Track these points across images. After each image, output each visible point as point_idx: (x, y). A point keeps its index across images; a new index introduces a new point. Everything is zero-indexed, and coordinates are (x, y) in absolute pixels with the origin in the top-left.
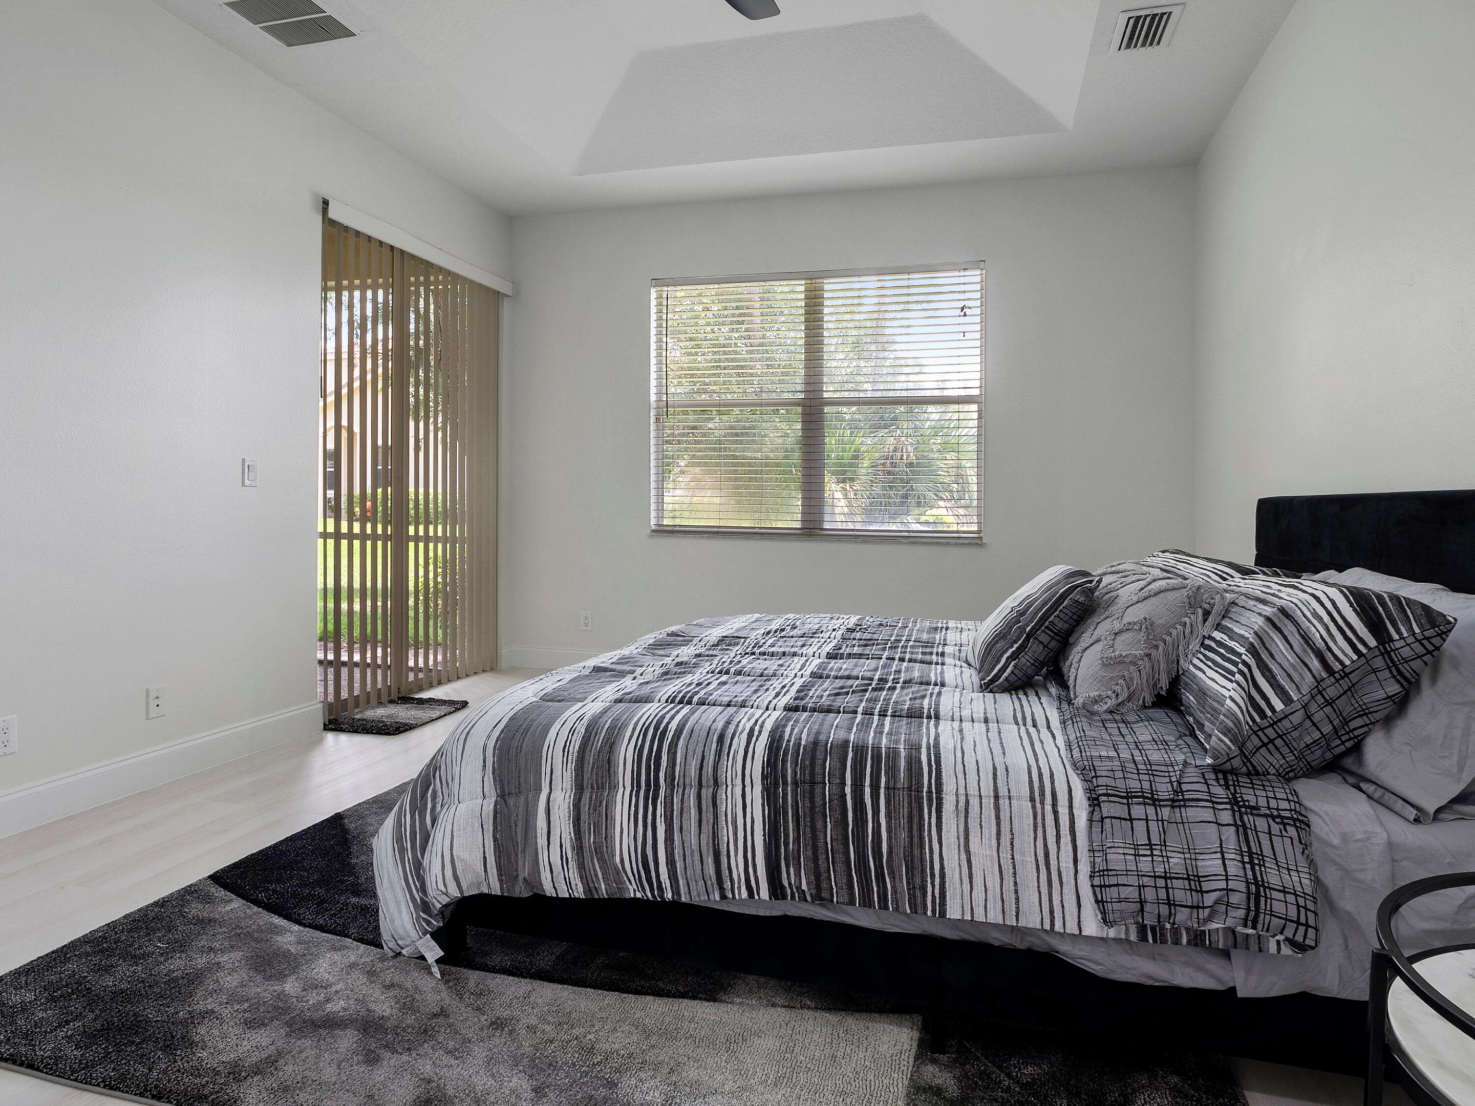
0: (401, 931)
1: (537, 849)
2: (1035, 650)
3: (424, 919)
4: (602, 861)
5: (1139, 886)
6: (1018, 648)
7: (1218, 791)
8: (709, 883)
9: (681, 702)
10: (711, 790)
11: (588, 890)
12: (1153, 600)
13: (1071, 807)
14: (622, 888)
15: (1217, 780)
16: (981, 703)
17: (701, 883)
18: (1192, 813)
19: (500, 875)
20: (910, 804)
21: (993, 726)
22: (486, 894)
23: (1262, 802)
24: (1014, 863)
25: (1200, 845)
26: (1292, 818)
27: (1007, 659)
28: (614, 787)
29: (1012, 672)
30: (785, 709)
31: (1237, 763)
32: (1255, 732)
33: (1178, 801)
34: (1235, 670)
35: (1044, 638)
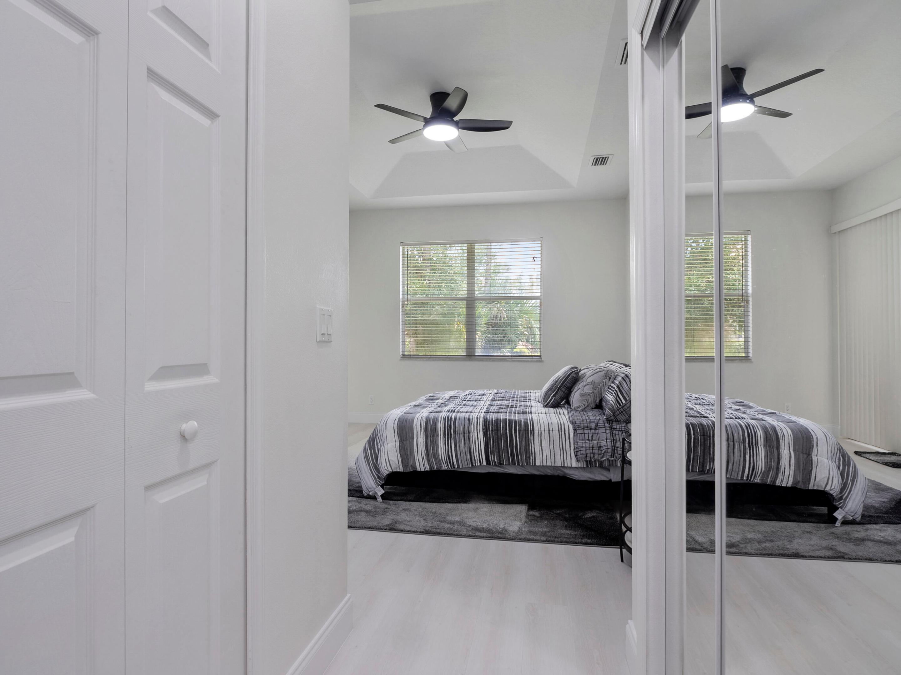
0: (370, 486)
1: (414, 456)
2: (560, 393)
3: (378, 481)
4: (435, 458)
5: (586, 450)
6: (555, 393)
7: (607, 425)
8: (468, 461)
9: (451, 412)
10: (468, 434)
11: (430, 467)
12: (595, 375)
13: (569, 432)
14: (441, 466)
15: (607, 423)
16: (544, 410)
17: (466, 462)
18: (600, 431)
19: (402, 465)
20: (525, 434)
21: (548, 415)
22: (398, 472)
23: (618, 427)
24: (554, 448)
25: (601, 439)
26: (625, 431)
27: (552, 397)
28: (437, 436)
29: (554, 401)
30: (485, 413)
31: (612, 418)
32: (618, 410)
33: (597, 428)
34: (613, 392)
35: (563, 389)
